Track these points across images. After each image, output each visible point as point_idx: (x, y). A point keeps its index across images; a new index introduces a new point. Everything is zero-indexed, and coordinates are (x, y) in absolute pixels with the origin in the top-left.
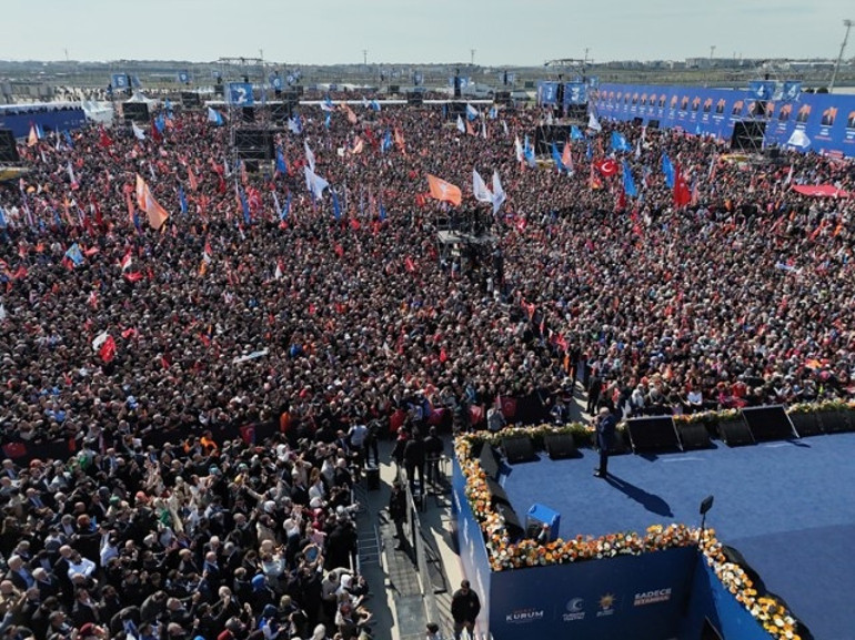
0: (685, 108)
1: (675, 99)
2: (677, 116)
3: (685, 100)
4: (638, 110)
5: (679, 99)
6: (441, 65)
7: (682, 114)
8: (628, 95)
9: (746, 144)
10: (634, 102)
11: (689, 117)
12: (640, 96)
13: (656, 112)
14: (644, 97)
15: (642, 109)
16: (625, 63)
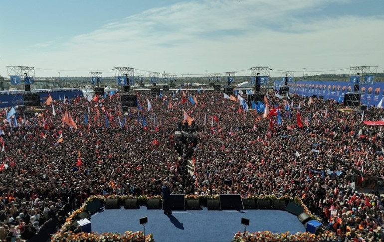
0: (334, 90)
1: (329, 87)
2: (331, 94)
3: (334, 87)
4: (314, 92)
5: (332, 87)
6: (243, 76)
7: (333, 93)
8: (310, 85)
9: (350, 103)
10: (313, 88)
11: (336, 94)
12: (315, 85)
13: (322, 92)
14: (317, 86)
15: (316, 91)
16: (328, 75)
